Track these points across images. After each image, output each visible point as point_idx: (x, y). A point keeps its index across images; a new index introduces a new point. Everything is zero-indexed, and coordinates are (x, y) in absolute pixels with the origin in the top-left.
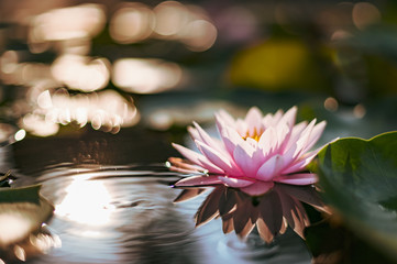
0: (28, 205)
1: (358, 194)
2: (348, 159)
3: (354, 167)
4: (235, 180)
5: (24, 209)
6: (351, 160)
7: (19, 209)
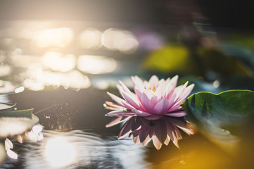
0: (25, 119)
1: (209, 122)
2: (205, 103)
3: (208, 108)
4: (141, 112)
5: (23, 121)
6: (207, 104)
7: (21, 121)
